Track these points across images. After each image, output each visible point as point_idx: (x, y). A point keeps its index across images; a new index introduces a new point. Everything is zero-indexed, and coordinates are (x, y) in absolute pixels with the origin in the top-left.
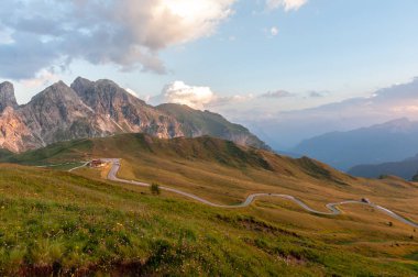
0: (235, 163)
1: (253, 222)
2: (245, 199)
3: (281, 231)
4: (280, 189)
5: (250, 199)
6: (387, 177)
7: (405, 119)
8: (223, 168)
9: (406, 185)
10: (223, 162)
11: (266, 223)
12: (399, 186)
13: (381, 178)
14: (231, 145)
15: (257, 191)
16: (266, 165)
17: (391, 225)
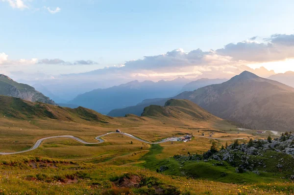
0: (24, 116)
2: (33, 144)
3: (61, 162)
5: (38, 143)
6: (129, 115)
7: (136, 81)
8: (11, 121)
9: (138, 119)
10: (11, 116)
11: (50, 159)
12: (135, 120)
13: (126, 116)
14: (18, 100)
15: (44, 135)
16: (50, 115)
17: (132, 143)
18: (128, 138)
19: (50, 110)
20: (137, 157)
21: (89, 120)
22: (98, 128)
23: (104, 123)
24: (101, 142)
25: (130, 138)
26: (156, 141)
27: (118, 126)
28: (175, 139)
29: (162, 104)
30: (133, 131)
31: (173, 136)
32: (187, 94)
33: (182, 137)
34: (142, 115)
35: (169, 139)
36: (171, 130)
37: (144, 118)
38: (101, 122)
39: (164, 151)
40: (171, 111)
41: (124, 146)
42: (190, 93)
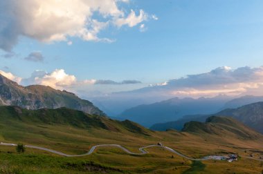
0: (83, 125)
1: (92, 165)
2: (89, 149)
3: (111, 169)
4: (111, 141)
5: (93, 150)
6: (170, 130)
8: (75, 130)
10: (75, 125)
11: (102, 164)
13: (167, 130)
14: (81, 113)
15: (98, 143)
16: (103, 126)
17: (172, 157)
18: (168, 152)
19: (103, 122)
23: (147, 135)
24: (144, 153)
25: (171, 152)
26: (197, 158)
27: (160, 140)
28: (219, 158)
29: (203, 121)
30: (174, 145)
31: (216, 154)
32: (230, 111)
33: (226, 157)
34: (183, 130)
35: (211, 157)
36: (213, 147)
37: (183, 133)
38: (145, 134)
39: (205, 169)
40: (213, 128)
41: (165, 159)
42: (233, 110)
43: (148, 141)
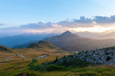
7: (26, 33)
9: (27, 49)
12: (25, 50)
13: (21, 48)
17: (24, 60)
18: (22, 58)
20: (26, 65)
21: (2, 51)
22: (7, 54)
23: (10, 51)
24: (9, 60)
25: (23, 58)
26: (35, 58)
27: (17, 53)
28: (43, 57)
29: (37, 43)
30: (24, 54)
31: (42, 55)
33: (45, 56)
34: (29, 47)
35: (40, 57)
36: (40, 53)
37: (29, 49)
38: (9, 51)
39: (38, 62)
40: (41, 46)
41: (20, 61)
43: (11, 54)
